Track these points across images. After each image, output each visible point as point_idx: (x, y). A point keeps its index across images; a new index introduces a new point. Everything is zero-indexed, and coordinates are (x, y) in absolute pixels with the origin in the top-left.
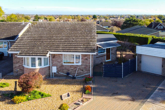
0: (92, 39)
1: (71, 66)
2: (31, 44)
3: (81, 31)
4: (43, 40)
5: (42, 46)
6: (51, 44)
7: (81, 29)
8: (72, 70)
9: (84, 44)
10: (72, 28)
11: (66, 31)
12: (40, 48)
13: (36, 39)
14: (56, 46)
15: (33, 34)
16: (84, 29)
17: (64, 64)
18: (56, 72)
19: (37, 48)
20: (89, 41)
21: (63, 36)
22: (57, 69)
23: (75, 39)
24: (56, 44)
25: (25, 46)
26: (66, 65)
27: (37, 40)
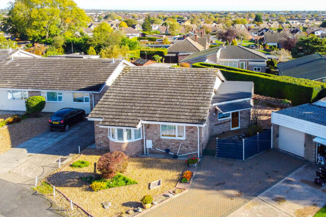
0: (204, 101)
1: (171, 141)
2: (118, 107)
3: (191, 87)
4: (136, 101)
5: (133, 111)
6: (146, 108)
7: (192, 82)
8: (173, 145)
9: (191, 110)
10: (179, 79)
11: (170, 86)
12: (130, 114)
13: (126, 98)
14: (151, 112)
15: (122, 89)
16: (197, 82)
17: (162, 137)
18: (151, 147)
19: (126, 114)
20: (200, 104)
21: (164, 94)
22: (153, 143)
23: (180, 100)
24: (153, 108)
25: (110, 110)
26: (165, 139)
27: (128, 101)
